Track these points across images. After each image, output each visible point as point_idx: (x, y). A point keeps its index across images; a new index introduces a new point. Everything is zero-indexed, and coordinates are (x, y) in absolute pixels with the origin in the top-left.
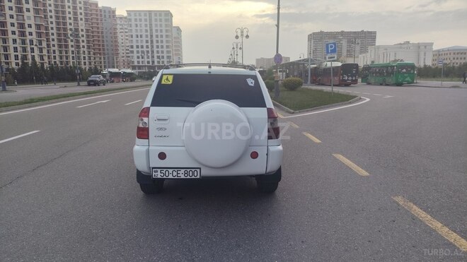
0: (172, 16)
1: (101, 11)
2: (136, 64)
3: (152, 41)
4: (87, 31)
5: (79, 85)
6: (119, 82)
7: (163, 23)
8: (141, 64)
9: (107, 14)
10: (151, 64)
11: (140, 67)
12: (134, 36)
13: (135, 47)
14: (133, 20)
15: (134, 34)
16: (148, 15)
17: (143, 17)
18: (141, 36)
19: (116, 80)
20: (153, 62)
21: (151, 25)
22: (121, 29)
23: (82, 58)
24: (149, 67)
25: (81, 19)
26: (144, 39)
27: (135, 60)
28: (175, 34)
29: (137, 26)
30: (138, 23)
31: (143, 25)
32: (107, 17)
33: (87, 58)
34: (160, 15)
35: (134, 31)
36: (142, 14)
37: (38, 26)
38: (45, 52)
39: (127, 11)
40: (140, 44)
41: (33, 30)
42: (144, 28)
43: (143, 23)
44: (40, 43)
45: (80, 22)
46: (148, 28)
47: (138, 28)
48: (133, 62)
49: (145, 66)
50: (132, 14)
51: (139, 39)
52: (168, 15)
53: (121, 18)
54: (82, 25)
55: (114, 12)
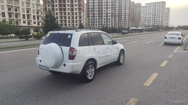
0: (165, 3)
1: (135, 5)
2: (147, 25)
3: (155, 15)
4: (129, 13)
5: (118, 34)
6: (136, 33)
7: (161, 7)
8: (149, 25)
9: (138, 6)
10: (153, 25)
11: (148, 26)
12: (147, 14)
13: (147, 18)
14: (148, 7)
15: (147, 13)
16: (154, 4)
17: (152, 6)
18: (150, 13)
19: (134, 32)
20: (154, 24)
21: (155, 8)
22: (143, 11)
23: (126, 24)
24: (152, 26)
25: (127, 9)
26: (152, 14)
27: (147, 23)
28: (166, 11)
29: (149, 9)
30: (150, 8)
31: (152, 9)
32: (138, 7)
33: (128, 24)
34: (160, 3)
35: (147, 11)
36: (152, 4)
37: (112, 13)
38: (113, 22)
39: (145, 4)
40: (149, 17)
41: (110, 15)
42: (152, 10)
43: (152, 8)
44: (112, 19)
45: (127, 10)
46: (154, 10)
47: (150, 10)
48: (145, 24)
49: (151, 26)
50: (148, 5)
51: (149, 14)
52: (164, 3)
53: (143, 7)
54: (127, 11)
55: (141, 4)
